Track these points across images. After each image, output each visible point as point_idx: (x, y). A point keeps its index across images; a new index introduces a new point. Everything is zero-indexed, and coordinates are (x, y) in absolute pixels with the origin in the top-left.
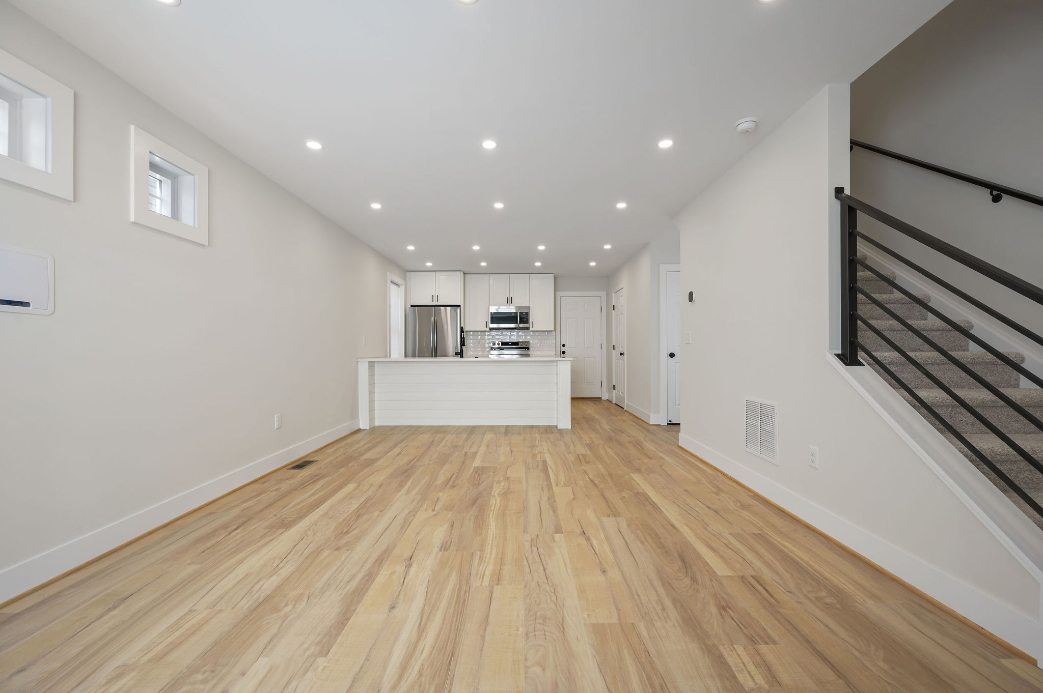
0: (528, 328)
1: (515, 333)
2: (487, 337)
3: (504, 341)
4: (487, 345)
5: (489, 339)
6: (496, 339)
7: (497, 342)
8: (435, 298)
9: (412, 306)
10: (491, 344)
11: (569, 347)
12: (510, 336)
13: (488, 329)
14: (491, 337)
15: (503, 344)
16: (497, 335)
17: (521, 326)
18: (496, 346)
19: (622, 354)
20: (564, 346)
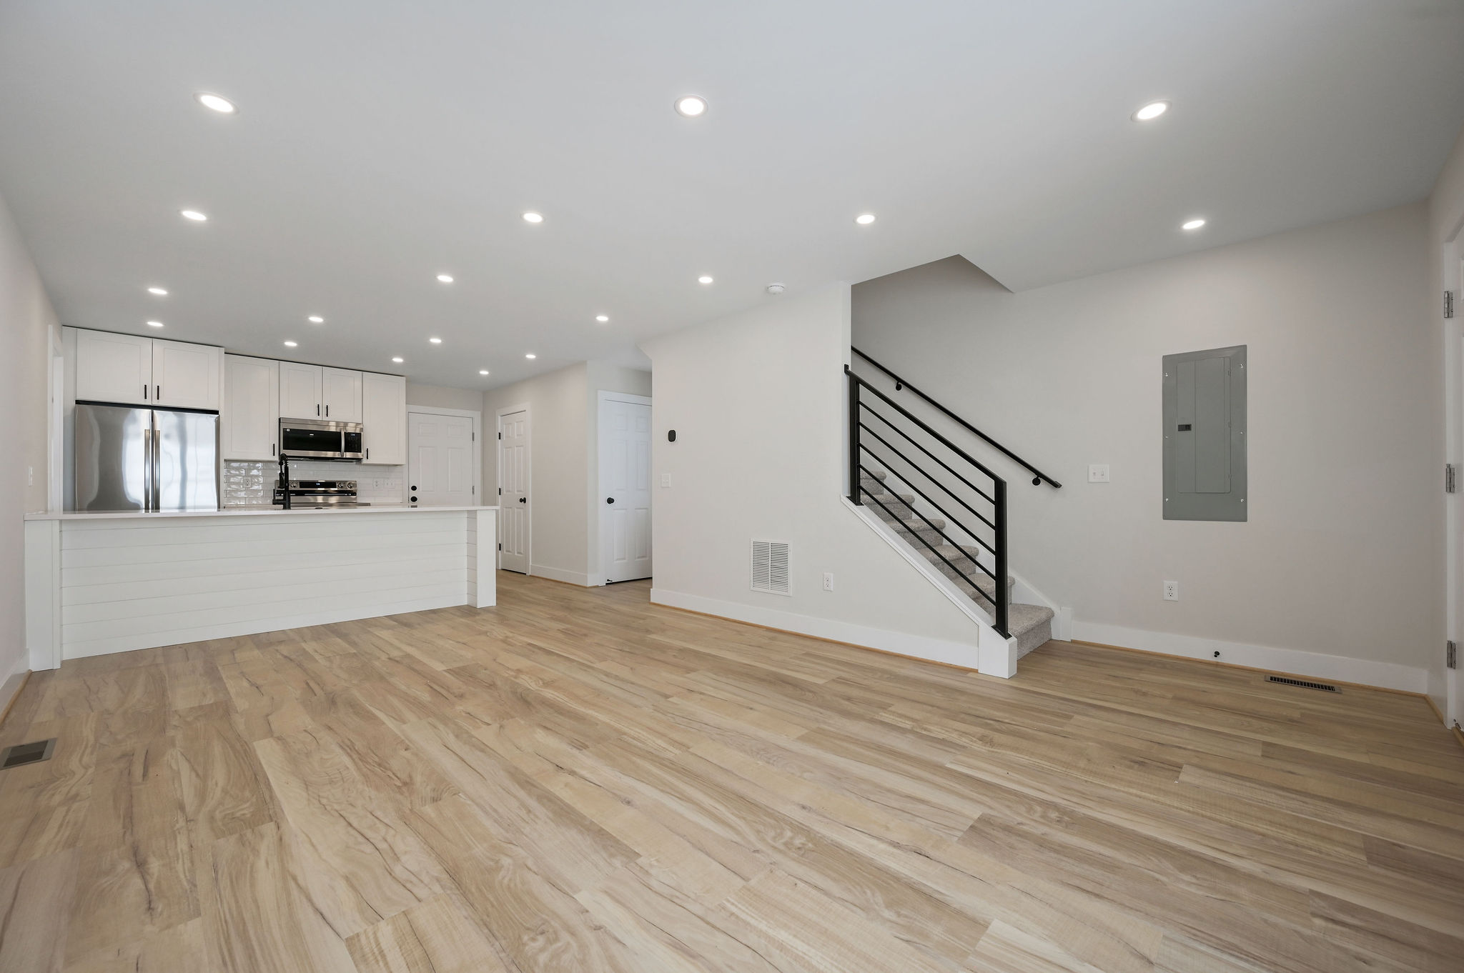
0: (359, 460)
8: (152, 392)
9: (78, 402)
11: (422, 491)
13: (277, 458)
15: (304, 484)
17: (348, 455)
19: (523, 500)
20: (414, 488)
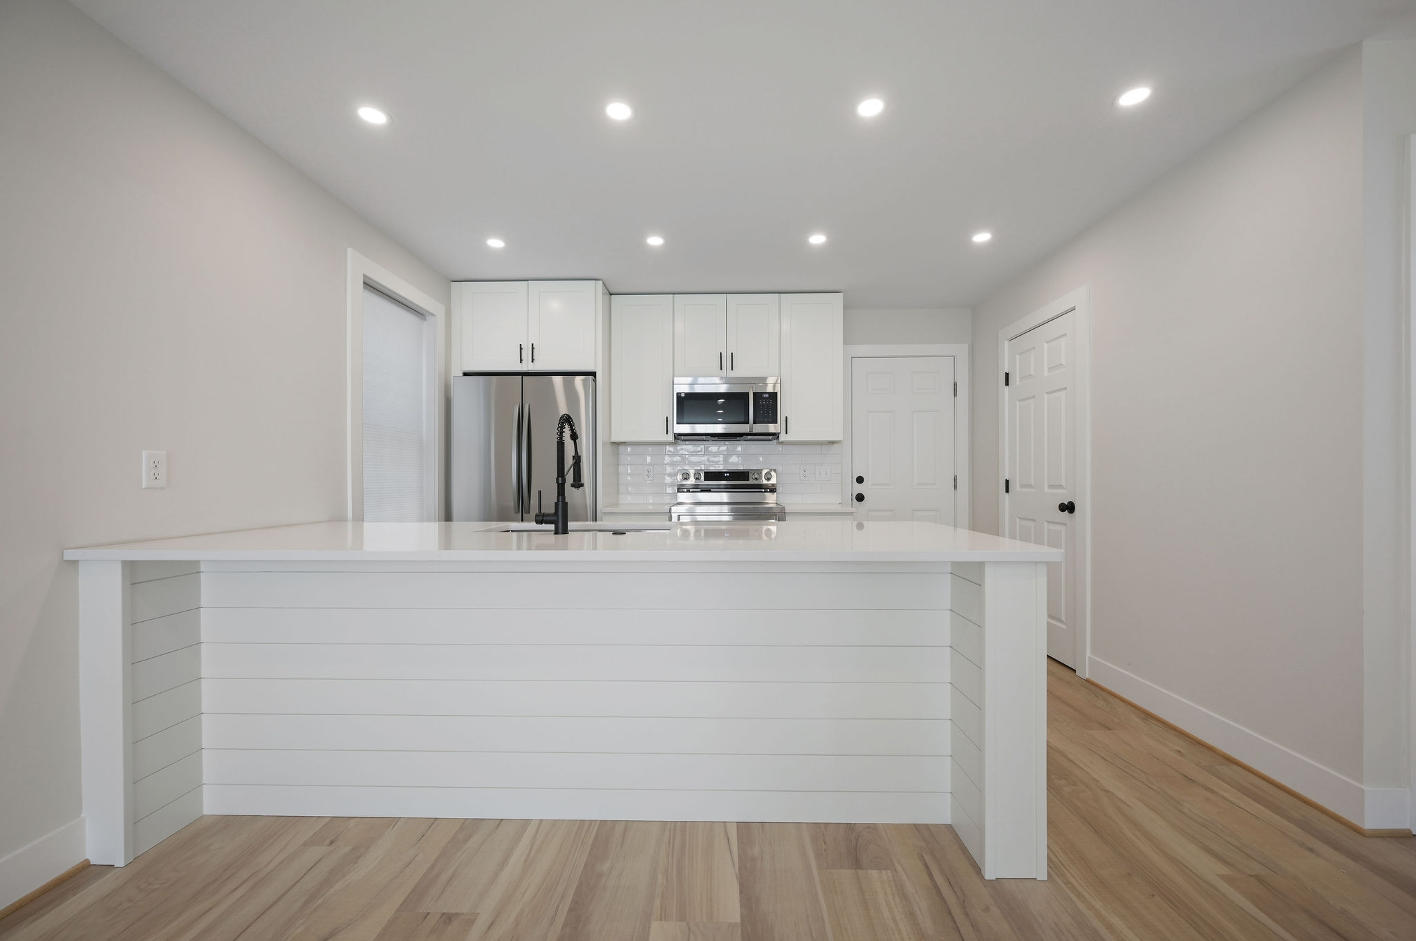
0: (776, 436)
1: (739, 449)
2: (667, 459)
3: (712, 469)
4: (668, 480)
5: (672, 464)
6: (692, 464)
7: (692, 472)
8: (527, 354)
9: (464, 374)
10: (679, 477)
11: (873, 484)
12: (727, 457)
13: (670, 438)
14: (679, 458)
15: (710, 476)
16: (693, 454)
17: (760, 428)
18: (692, 481)
19: (1069, 508)
20: (860, 480)
